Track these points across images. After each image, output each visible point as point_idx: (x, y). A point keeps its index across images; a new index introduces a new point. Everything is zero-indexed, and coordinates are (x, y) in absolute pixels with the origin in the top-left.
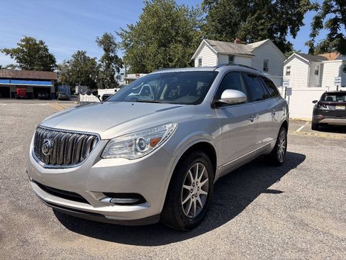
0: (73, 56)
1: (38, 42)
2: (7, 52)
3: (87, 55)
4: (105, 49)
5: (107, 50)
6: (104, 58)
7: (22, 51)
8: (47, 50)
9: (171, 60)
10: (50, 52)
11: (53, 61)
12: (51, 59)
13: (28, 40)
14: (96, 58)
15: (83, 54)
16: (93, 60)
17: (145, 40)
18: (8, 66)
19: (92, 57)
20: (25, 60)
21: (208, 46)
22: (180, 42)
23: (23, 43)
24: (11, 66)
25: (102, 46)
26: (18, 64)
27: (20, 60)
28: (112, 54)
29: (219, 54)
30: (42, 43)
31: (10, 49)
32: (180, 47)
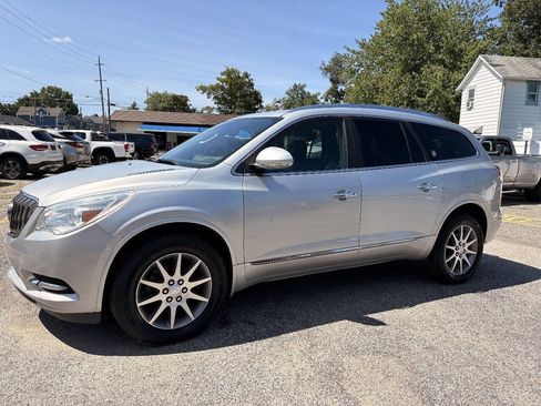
0: (288, 93)
1: (241, 75)
2: (203, 89)
3: (306, 90)
4: (332, 80)
5: (335, 81)
6: (329, 93)
7: (222, 88)
8: (252, 85)
9: (421, 94)
10: (256, 88)
11: (260, 101)
12: (257, 98)
13: (229, 73)
14: (319, 94)
15: (302, 88)
16: (315, 96)
17: (381, 64)
18: (204, 109)
19: (313, 92)
20: (225, 99)
21: (487, 67)
22: (442, 62)
23: (224, 77)
24: (208, 108)
25: (329, 75)
26: (216, 106)
27: (219, 100)
28: (341, 88)
29: (505, 81)
30: (247, 75)
31: (207, 85)
32: (439, 71)
